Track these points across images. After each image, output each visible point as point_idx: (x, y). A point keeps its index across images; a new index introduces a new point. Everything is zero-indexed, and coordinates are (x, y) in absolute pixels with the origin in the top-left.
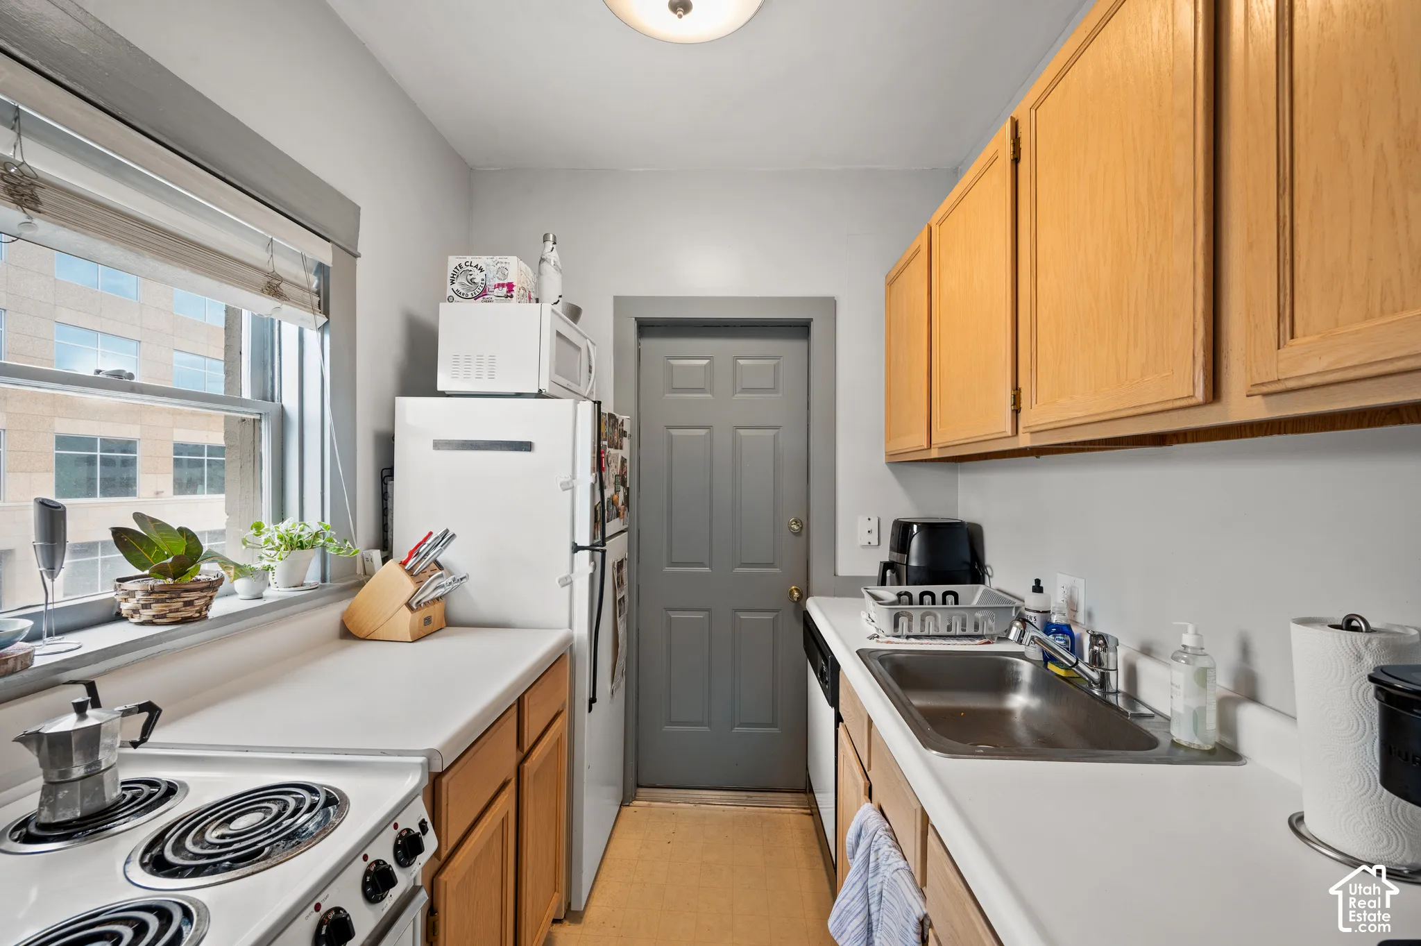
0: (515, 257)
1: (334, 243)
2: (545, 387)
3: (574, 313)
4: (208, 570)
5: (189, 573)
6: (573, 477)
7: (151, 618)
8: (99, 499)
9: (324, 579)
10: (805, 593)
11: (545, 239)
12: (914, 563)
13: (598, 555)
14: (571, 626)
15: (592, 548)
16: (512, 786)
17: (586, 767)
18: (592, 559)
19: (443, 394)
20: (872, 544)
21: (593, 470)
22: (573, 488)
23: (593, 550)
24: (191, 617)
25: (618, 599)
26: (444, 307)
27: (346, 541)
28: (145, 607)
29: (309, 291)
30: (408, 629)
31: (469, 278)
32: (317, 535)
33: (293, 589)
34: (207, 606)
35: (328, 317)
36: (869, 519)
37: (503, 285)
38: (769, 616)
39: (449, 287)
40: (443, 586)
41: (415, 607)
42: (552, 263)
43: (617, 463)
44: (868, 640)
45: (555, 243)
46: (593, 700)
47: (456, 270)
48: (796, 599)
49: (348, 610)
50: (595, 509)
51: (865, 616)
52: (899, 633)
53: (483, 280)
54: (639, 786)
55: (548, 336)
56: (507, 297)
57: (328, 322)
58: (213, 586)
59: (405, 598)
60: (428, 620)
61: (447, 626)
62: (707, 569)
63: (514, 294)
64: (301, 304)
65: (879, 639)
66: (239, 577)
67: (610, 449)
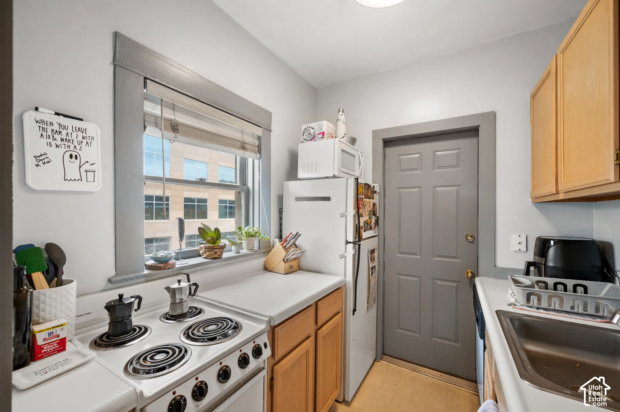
0: (325, 121)
1: (263, 128)
2: (336, 174)
3: (353, 141)
4: (223, 242)
5: (217, 243)
6: (346, 211)
7: (206, 257)
8: (228, 219)
9: (259, 249)
10: (476, 275)
11: (339, 111)
12: (551, 264)
13: (357, 246)
14: (345, 276)
15: (354, 243)
16: (312, 338)
17: (351, 339)
18: (354, 247)
19: (300, 179)
20: (522, 250)
21: (355, 208)
22: (346, 216)
23: (355, 244)
24: (216, 257)
25: (371, 267)
26: (300, 145)
27: (265, 235)
28: (205, 253)
29: (255, 146)
30: (283, 269)
31: (309, 132)
32: (257, 233)
33: (249, 251)
34: (221, 254)
35: (261, 154)
36: (520, 236)
37: (320, 133)
38: (454, 284)
39: (302, 137)
40: (295, 254)
41: (286, 261)
42: (342, 121)
43: (371, 205)
44: (508, 305)
45: (343, 112)
46: (354, 310)
47: (304, 130)
48: (470, 277)
49: (266, 260)
50: (356, 226)
51: (510, 292)
52: (531, 304)
53: (313, 132)
54: (384, 354)
55: (338, 153)
56: (322, 138)
57: (261, 156)
58: (223, 247)
59: (282, 258)
60: (291, 267)
61: (299, 270)
62: (418, 257)
63: (325, 136)
64: (252, 151)
65: (516, 307)
66: (233, 245)
67: (365, 199)
